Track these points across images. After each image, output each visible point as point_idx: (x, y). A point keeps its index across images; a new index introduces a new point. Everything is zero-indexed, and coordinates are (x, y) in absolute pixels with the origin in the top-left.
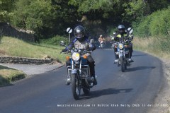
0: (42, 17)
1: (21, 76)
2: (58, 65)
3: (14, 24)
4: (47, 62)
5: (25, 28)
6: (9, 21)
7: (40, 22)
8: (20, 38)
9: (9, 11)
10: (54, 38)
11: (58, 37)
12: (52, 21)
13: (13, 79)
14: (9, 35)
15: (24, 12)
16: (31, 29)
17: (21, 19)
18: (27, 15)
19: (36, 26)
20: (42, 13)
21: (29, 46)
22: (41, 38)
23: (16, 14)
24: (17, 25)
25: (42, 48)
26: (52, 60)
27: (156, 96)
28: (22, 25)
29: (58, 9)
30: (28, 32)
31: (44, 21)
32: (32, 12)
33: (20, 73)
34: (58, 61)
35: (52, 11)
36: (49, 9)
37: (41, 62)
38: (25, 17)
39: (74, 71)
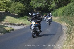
0: (20, 9)
1: (13, 30)
2: (26, 26)
3: (11, 12)
4: (22, 25)
5: (14, 13)
6: (9, 11)
7: (19, 11)
8: (13, 17)
9: (9, 7)
10: (24, 17)
11: (26, 16)
12: (24, 11)
13: (10, 31)
14: (9, 16)
15: (14, 8)
16: (17, 13)
17: (13, 10)
18: (15, 8)
19: (18, 13)
20: (20, 8)
21: (16, 19)
22: (20, 17)
23: (11, 8)
24: (12, 12)
25: (20, 20)
26: (24, 24)
27: (60, 37)
28: (13, 12)
29: (26, 7)
30: (15, 14)
31: (21, 11)
32: (17, 8)
33: (13, 28)
34: (26, 25)
35: (24, 7)
36: (23, 7)
37: (20, 25)
38: (14, 9)
39: (33, 28)
